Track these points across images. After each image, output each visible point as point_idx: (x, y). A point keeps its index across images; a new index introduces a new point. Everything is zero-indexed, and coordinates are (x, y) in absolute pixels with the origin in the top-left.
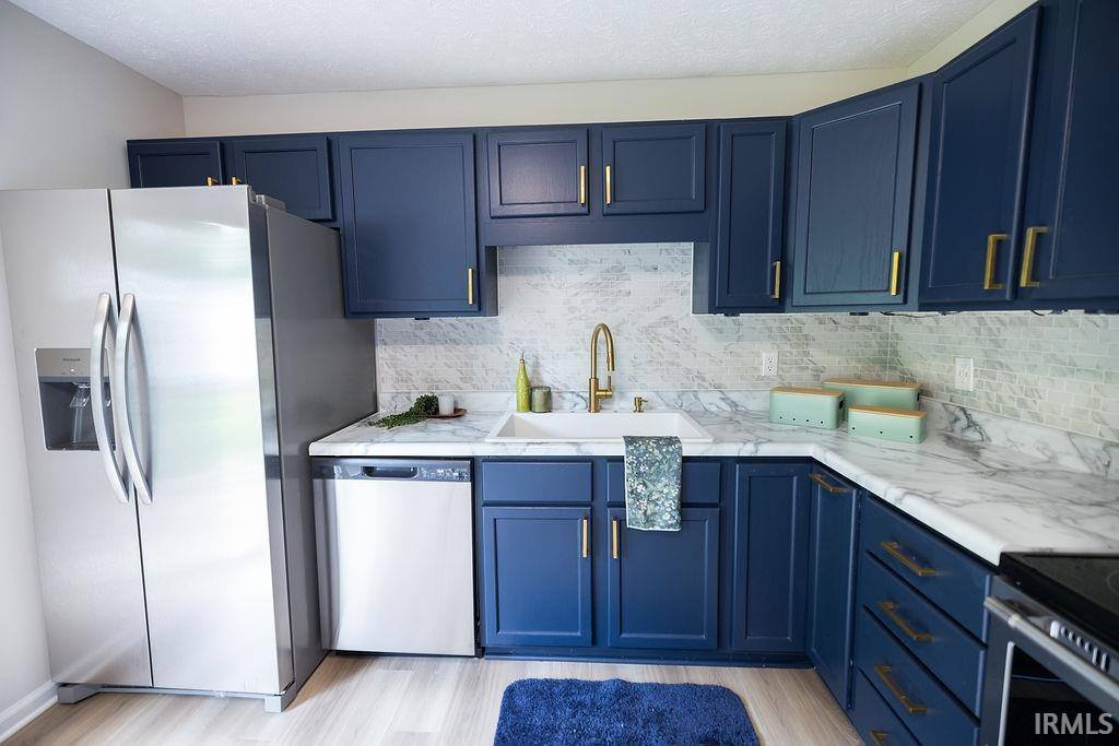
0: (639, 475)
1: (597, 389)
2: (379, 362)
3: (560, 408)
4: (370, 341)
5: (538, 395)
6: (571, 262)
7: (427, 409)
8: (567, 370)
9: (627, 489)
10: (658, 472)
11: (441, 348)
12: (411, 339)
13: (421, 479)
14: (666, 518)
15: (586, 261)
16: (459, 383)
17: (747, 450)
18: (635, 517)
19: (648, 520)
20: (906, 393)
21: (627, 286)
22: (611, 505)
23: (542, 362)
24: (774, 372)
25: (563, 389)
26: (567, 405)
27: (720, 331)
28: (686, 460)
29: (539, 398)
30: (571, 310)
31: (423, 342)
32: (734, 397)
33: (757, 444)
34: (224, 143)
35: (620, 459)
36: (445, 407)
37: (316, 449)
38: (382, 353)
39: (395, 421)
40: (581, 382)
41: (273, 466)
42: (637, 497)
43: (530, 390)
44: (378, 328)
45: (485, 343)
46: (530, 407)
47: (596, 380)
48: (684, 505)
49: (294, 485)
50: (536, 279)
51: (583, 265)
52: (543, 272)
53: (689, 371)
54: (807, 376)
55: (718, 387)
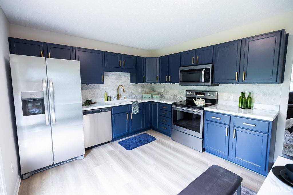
0: (134, 106)
5: (109, 98)
7: (89, 102)
8: (113, 93)
9: (132, 108)
10: (136, 105)
11: (88, 90)
13: (103, 112)
14: (137, 112)
16: (92, 97)
17: (145, 101)
18: (133, 112)
19: (135, 112)
20: (157, 93)
21: (121, 79)
23: (108, 92)
24: (141, 92)
25: (112, 97)
26: (113, 99)
27: (134, 86)
28: (139, 103)
29: (109, 99)
31: (84, 89)
32: (136, 96)
35: (131, 104)
36: (93, 102)
42: (134, 109)
43: (107, 97)
45: (97, 89)
46: (108, 100)
48: (139, 110)
51: (115, 75)
53: (130, 92)
54: (144, 92)
55: (134, 95)
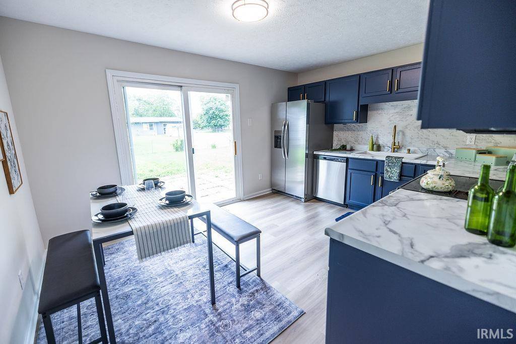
0: (389, 166)
1: (394, 145)
2: (334, 135)
3: (383, 151)
4: (332, 130)
6: (392, 106)
7: (343, 148)
8: (386, 140)
9: (385, 169)
10: (394, 166)
11: (350, 132)
12: (342, 130)
13: (335, 161)
14: (395, 178)
15: (397, 105)
18: (386, 176)
19: (390, 178)
22: (381, 173)
23: (379, 137)
24: (473, 143)
25: (385, 145)
26: (386, 150)
28: (403, 163)
29: (376, 147)
30: (390, 121)
31: (345, 130)
32: (451, 151)
33: (427, 161)
34: (305, 86)
35: (384, 161)
36: (348, 147)
37: (315, 153)
38: (335, 133)
39: (336, 150)
40: (390, 144)
41: (307, 156)
42: (388, 171)
43: (373, 145)
44: (335, 127)
45: (362, 131)
46: (373, 150)
47: (395, 143)
48: (401, 175)
49: (310, 160)
50: (380, 112)
52: (382, 109)
53: (433, 141)
55: (445, 148)
